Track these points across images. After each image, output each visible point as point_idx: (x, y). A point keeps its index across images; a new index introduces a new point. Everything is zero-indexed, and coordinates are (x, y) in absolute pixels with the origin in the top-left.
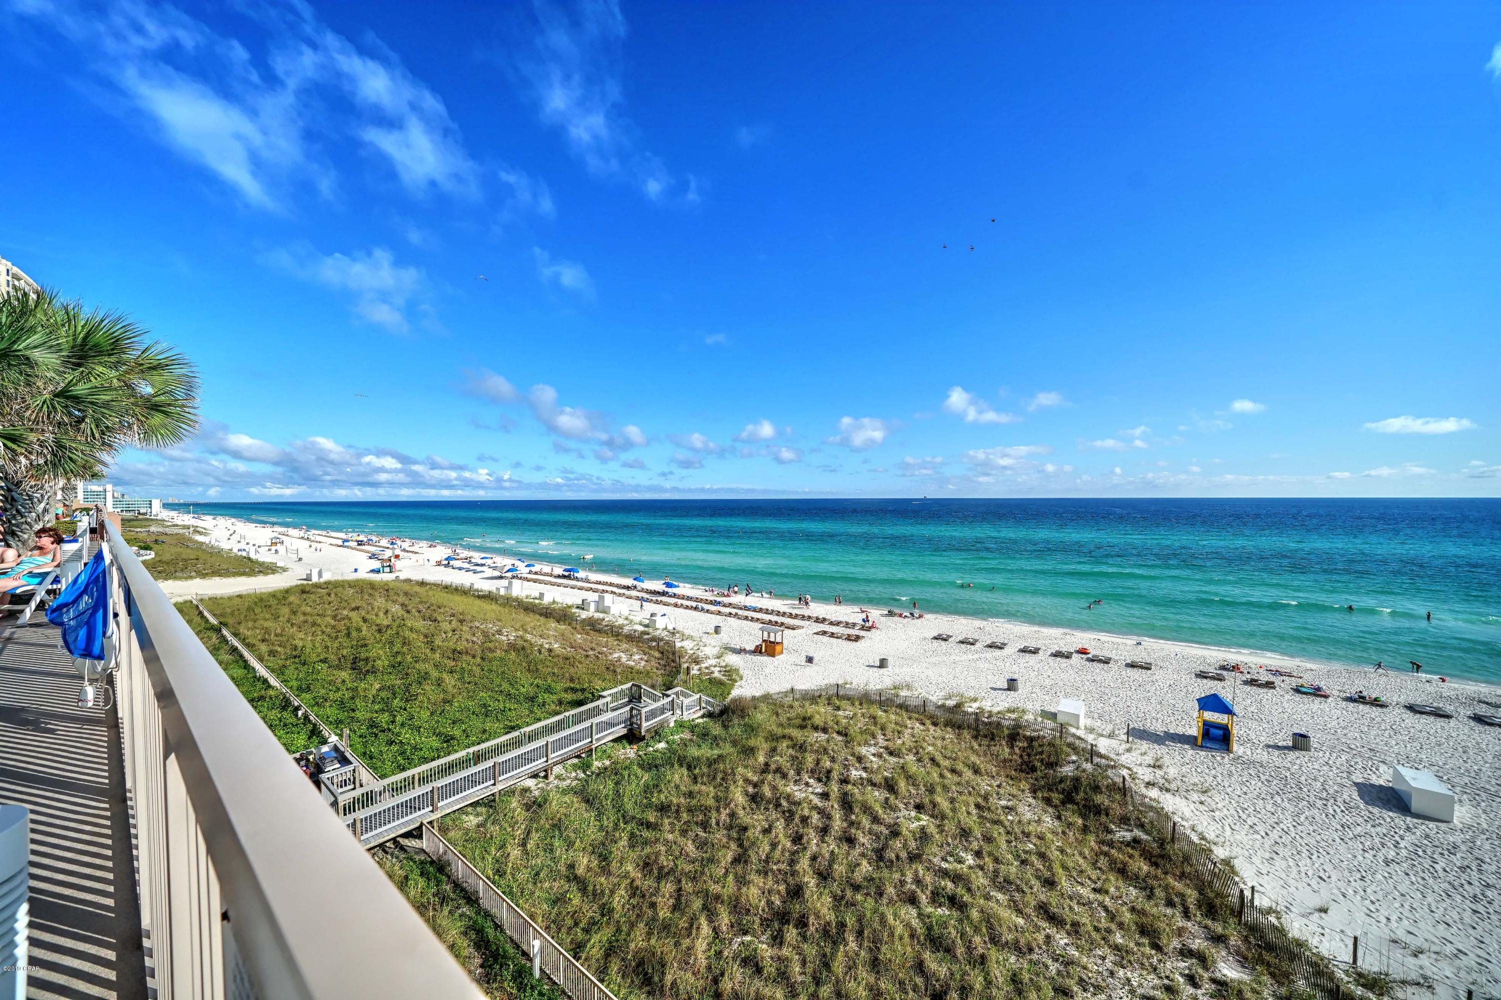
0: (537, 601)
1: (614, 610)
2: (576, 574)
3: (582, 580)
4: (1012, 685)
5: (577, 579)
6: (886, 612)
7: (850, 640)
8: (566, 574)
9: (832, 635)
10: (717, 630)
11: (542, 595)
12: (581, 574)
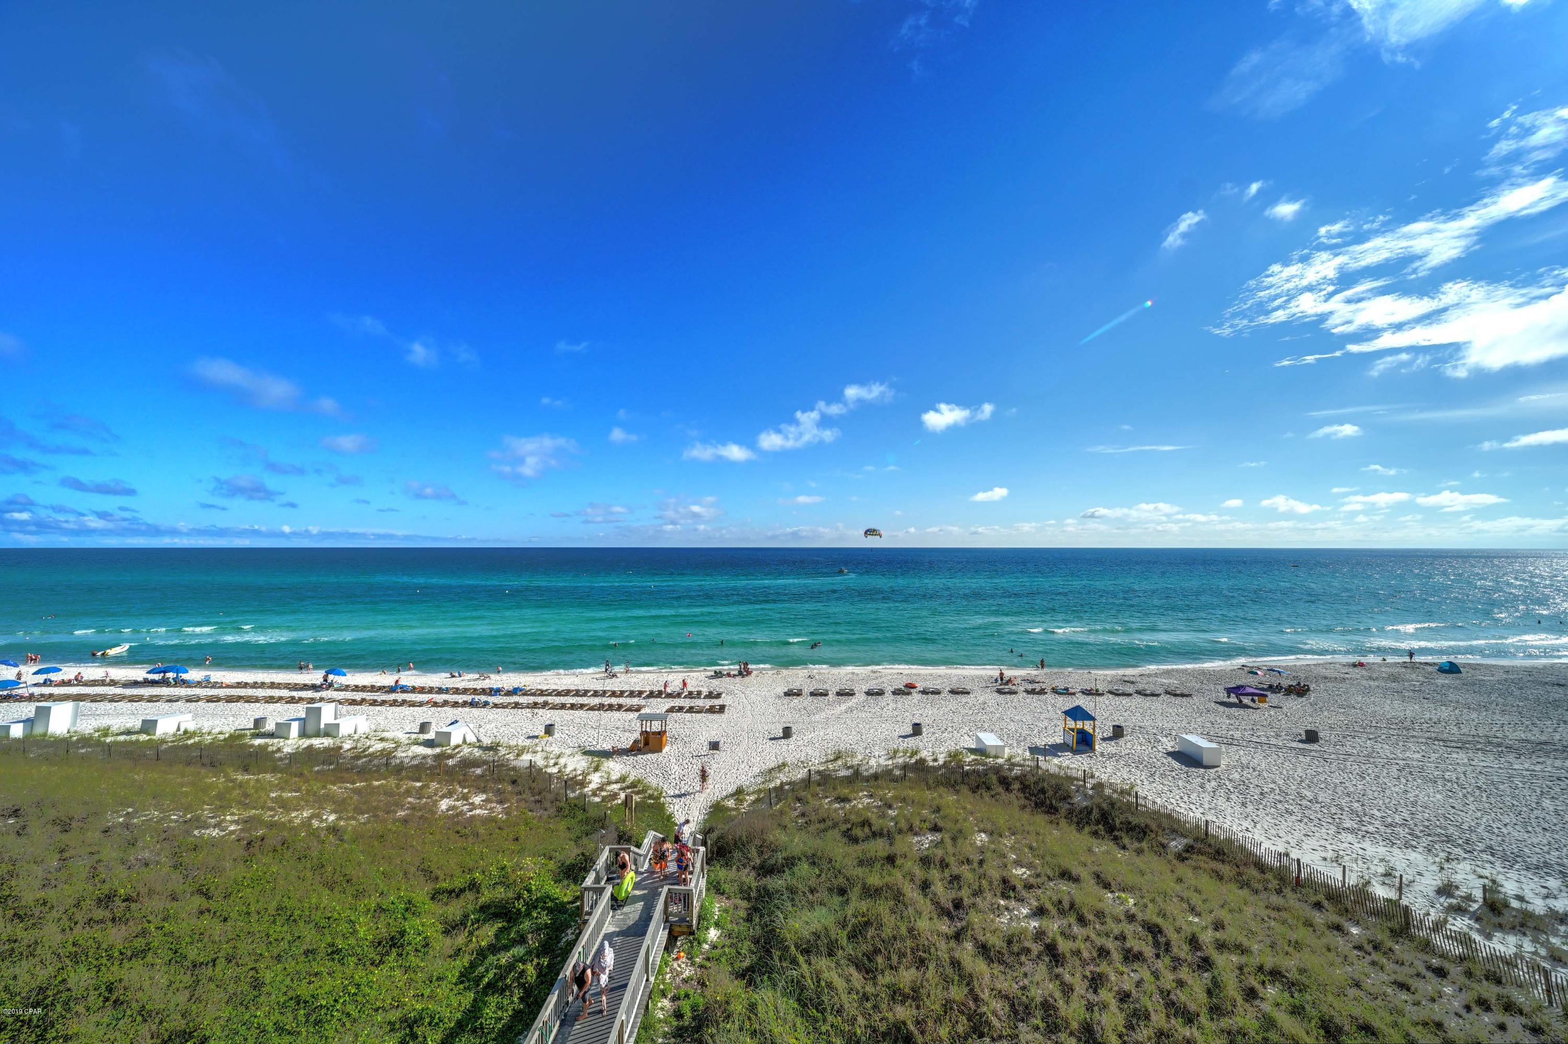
0: (143, 737)
1: (346, 728)
2: (184, 676)
3: (199, 684)
4: (917, 729)
5: (185, 683)
6: (713, 673)
7: (714, 712)
8: (157, 677)
9: (691, 710)
10: (549, 730)
11: (149, 726)
12: (193, 675)
